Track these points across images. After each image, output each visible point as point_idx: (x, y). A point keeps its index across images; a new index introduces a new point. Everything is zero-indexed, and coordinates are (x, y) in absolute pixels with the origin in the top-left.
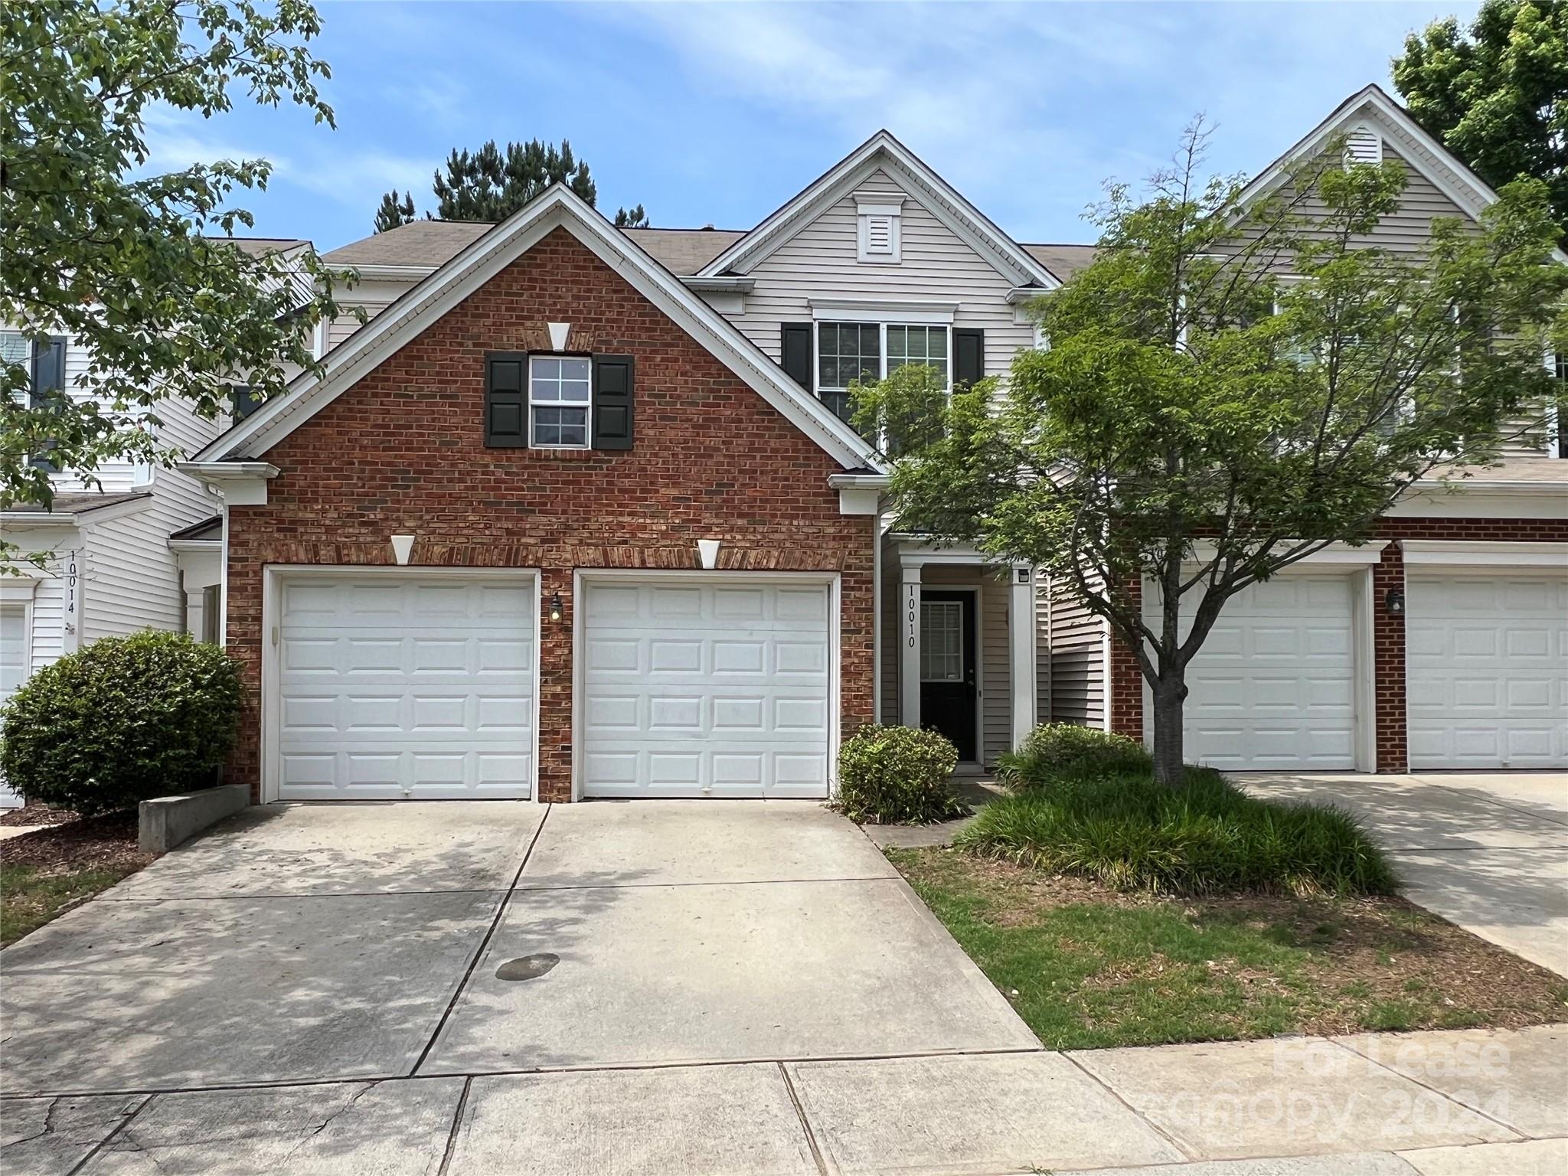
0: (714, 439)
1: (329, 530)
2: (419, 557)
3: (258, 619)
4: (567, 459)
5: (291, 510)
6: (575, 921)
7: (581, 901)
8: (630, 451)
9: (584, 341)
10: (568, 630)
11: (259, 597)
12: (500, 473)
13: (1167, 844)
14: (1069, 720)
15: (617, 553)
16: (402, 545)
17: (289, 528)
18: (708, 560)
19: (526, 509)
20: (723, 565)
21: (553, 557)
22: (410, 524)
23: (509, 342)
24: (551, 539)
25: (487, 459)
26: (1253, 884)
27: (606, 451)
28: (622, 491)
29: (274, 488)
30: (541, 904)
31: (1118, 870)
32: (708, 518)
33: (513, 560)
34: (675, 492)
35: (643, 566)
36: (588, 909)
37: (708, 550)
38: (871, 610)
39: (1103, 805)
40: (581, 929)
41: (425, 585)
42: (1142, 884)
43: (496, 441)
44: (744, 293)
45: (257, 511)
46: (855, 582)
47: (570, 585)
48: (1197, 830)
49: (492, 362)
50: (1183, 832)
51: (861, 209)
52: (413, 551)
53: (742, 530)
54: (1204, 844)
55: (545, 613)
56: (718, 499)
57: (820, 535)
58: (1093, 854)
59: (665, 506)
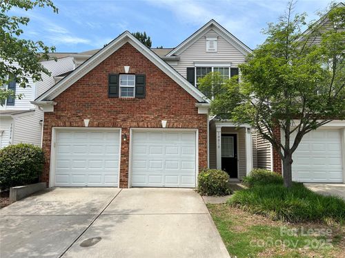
0: (166, 95)
1: (69, 118)
2: (91, 125)
3: (50, 140)
4: (129, 100)
5: (59, 113)
6: (112, 226)
7: (117, 219)
8: (145, 98)
9: (133, 71)
10: (128, 143)
11: (51, 135)
12: (112, 104)
13: (287, 206)
14: (261, 168)
15: (141, 124)
16: (86, 122)
17: (59, 117)
18: (164, 125)
19: (118, 113)
20: (168, 127)
21: (124, 125)
22: (89, 116)
23: (114, 71)
24: (124, 120)
25: (108, 100)
26: (313, 220)
27: (139, 98)
28: (142, 108)
29: (56, 108)
30: (106, 220)
31: (272, 214)
32: (164, 115)
33: (114, 125)
34: (156, 108)
35: (148, 127)
36: (118, 222)
37: (164, 123)
38: (206, 138)
39: (268, 193)
40: (113, 229)
41: (92, 132)
42: (279, 219)
43: (111, 96)
44: (178, 60)
45: (51, 113)
46: (202, 131)
47: (129, 132)
48: (296, 203)
49: (110, 76)
50: (291, 203)
51: (207, 39)
52: (89, 123)
53: (173, 118)
54: (298, 207)
55: (122, 139)
56: (167, 110)
57: (193, 119)
58: (265, 209)
59: (153, 111)
